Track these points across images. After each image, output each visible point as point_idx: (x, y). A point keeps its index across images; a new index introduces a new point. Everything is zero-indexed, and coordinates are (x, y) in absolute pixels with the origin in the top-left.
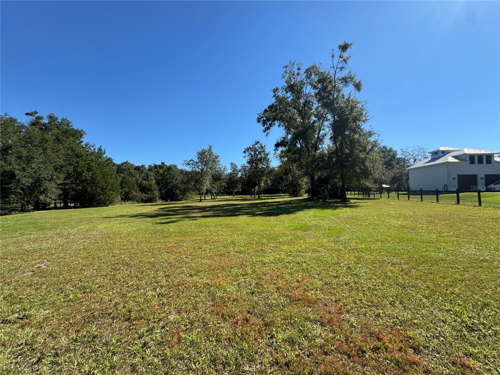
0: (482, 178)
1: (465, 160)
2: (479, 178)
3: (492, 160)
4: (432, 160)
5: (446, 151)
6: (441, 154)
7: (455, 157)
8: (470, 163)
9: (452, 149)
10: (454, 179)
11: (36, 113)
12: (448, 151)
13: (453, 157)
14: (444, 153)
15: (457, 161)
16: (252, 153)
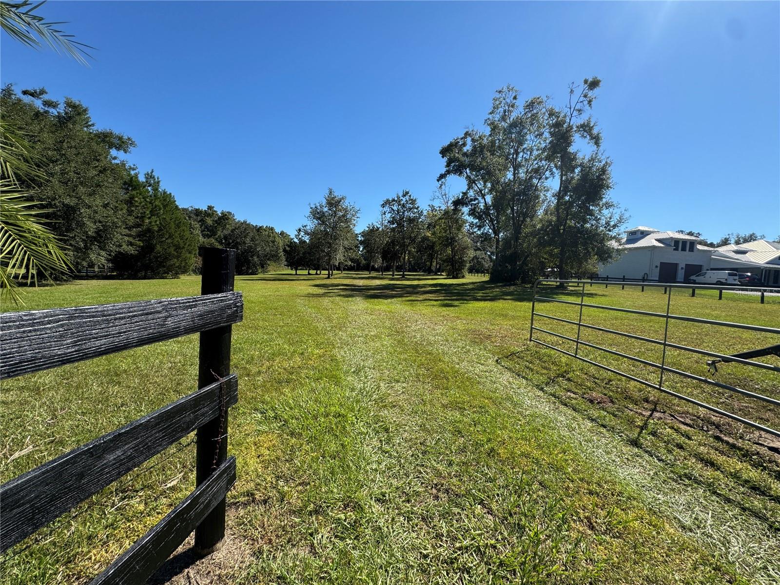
0: (682, 268)
1: (670, 246)
2: (680, 268)
3: (695, 249)
4: (629, 241)
5: (646, 231)
6: (640, 235)
7: (659, 240)
8: (674, 250)
9: (652, 230)
10: (657, 267)
11: (42, 92)
12: (648, 231)
13: (656, 240)
14: (644, 234)
15: (662, 245)
16: (395, 208)
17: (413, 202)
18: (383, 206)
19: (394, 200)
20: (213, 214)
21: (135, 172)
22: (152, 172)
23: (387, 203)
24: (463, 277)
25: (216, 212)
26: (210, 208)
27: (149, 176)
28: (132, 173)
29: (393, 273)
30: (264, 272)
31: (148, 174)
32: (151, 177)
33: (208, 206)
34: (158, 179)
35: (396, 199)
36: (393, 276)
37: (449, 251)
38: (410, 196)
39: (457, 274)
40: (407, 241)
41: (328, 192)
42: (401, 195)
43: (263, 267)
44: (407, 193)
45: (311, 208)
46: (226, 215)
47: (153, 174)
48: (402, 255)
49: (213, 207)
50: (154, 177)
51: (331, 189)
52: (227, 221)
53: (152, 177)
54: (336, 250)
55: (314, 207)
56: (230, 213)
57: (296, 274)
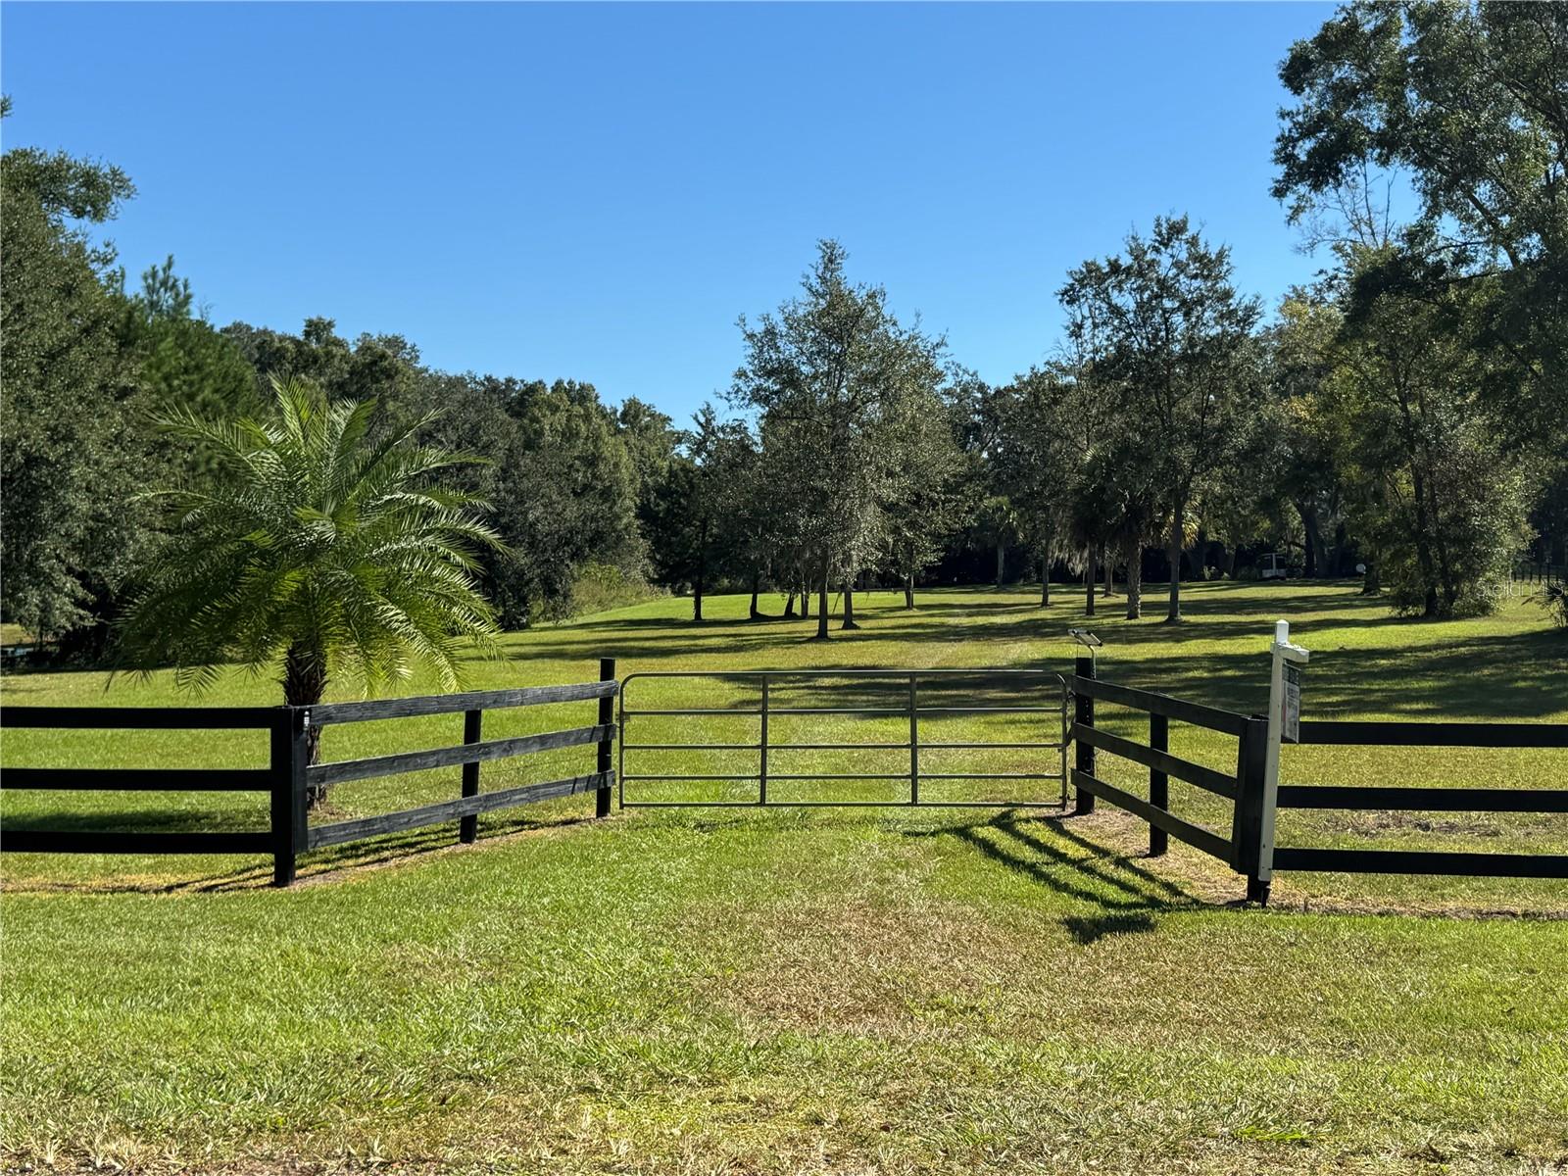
16: (1126, 300)
17: (1208, 266)
18: (1070, 296)
19: (1115, 268)
20: (329, 355)
21: (109, 269)
22: (170, 265)
23: (1091, 280)
24: (1483, 609)
25: (339, 343)
26: (315, 329)
27: (160, 281)
28: (102, 274)
29: (1133, 599)
30: (555, 613)
31: (154, 275)
32: (164, 283)
33: (310, 323)
34: (186, 287)
35: (1126, 261)
36: (1132, 616)
37: (1404, 482)
38: (1193, 242)
39: (1451, 597)
40: (1184, 453)
41: (816, 257)
42: (1148, 238)
43: (551, 592)
44: (1177, 229)
45: (751, 336)
46: (383, 356)
47: (173, 272)
48: (1166, 513)
49: (330, 324)
50: (174, 286)
51: (832, 247)
52: (385, 384)
53: (168, 284)
54: (847, 525)
55: (759, 328)
56: (396, 343)
57: (698, 621)
